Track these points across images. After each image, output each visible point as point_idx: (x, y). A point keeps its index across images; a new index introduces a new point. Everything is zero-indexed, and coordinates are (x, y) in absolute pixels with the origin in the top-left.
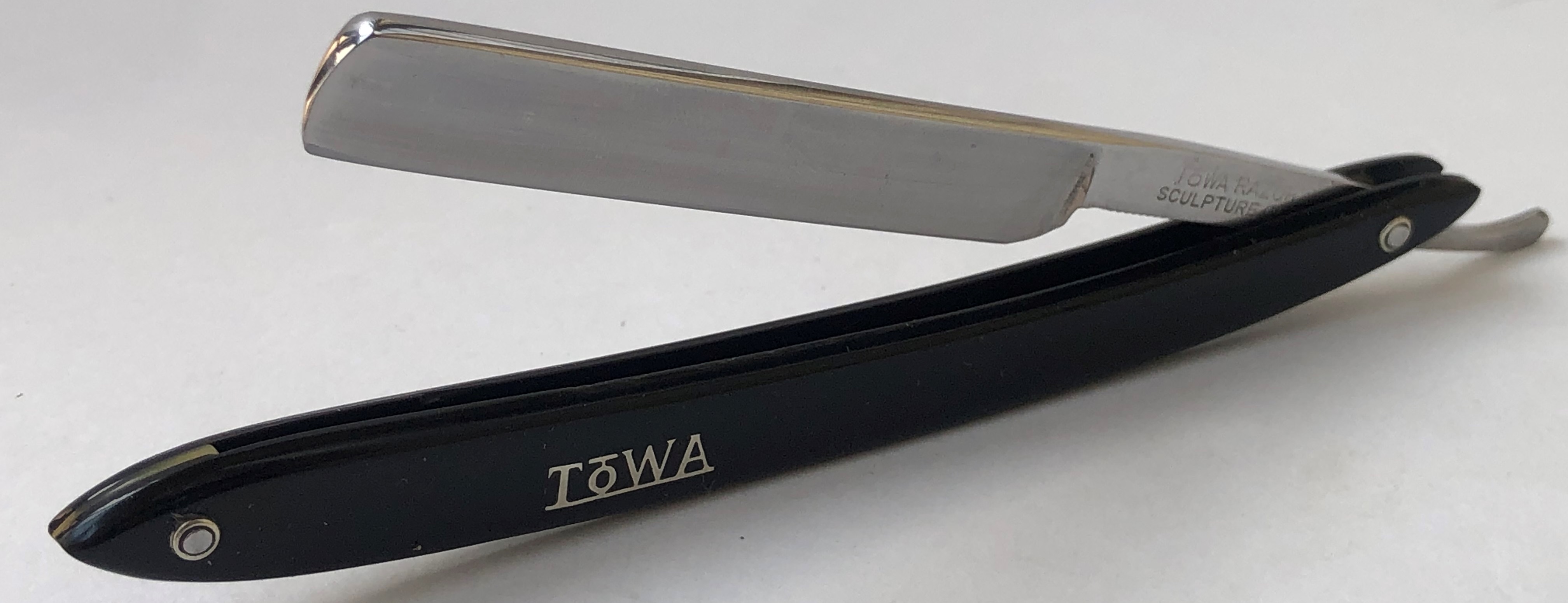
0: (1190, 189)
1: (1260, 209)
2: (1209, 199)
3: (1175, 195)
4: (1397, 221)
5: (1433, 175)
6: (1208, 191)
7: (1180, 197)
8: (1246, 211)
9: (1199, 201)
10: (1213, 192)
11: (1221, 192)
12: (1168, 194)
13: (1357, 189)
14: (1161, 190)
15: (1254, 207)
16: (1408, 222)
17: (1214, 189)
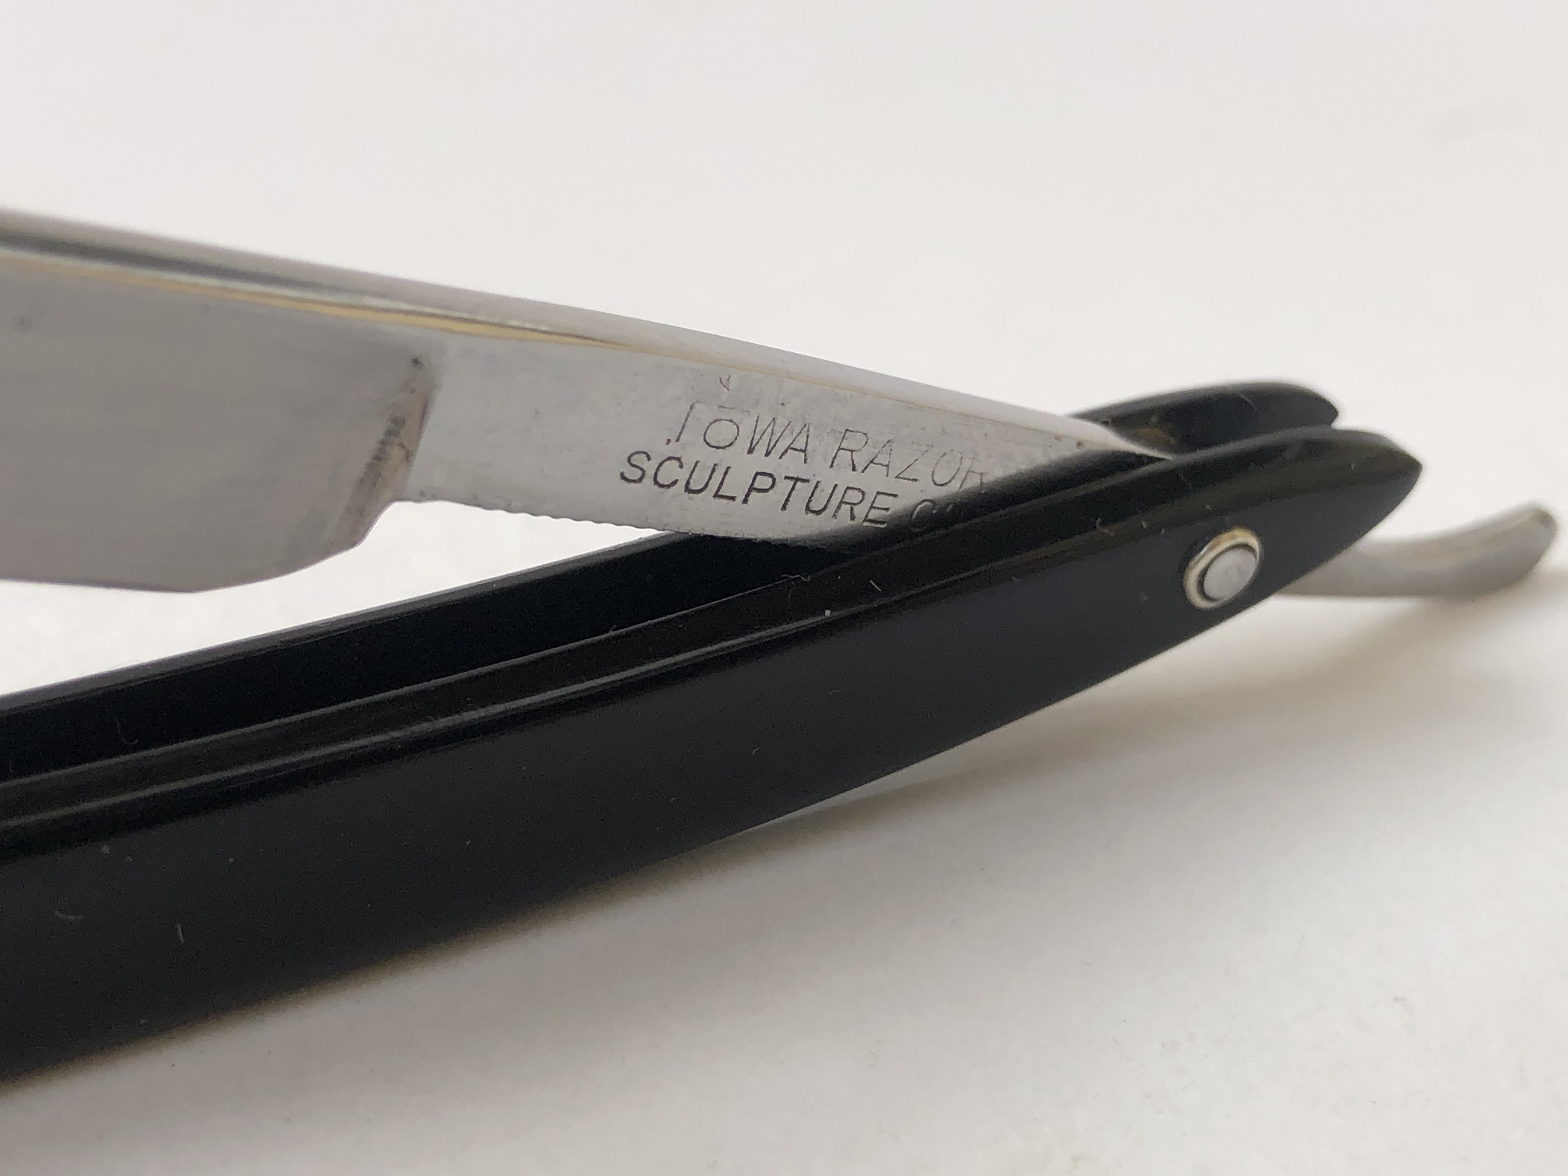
0: (709, 457)
1: (896, 506)
2: (766, 482)
3: (670, 472)
4: (1226, 540)
5: (1312, 432)
6: (759, 461)
7: (682, 476)
8: (861, 511)
9: (736, 485)
10: (770, 464)
11: (793, 465)
12: (650, 468)
13: (1141, 460)
14: (629, 460)
15: (882, 502)
16: (1254, 542)
17: (775, 455)
